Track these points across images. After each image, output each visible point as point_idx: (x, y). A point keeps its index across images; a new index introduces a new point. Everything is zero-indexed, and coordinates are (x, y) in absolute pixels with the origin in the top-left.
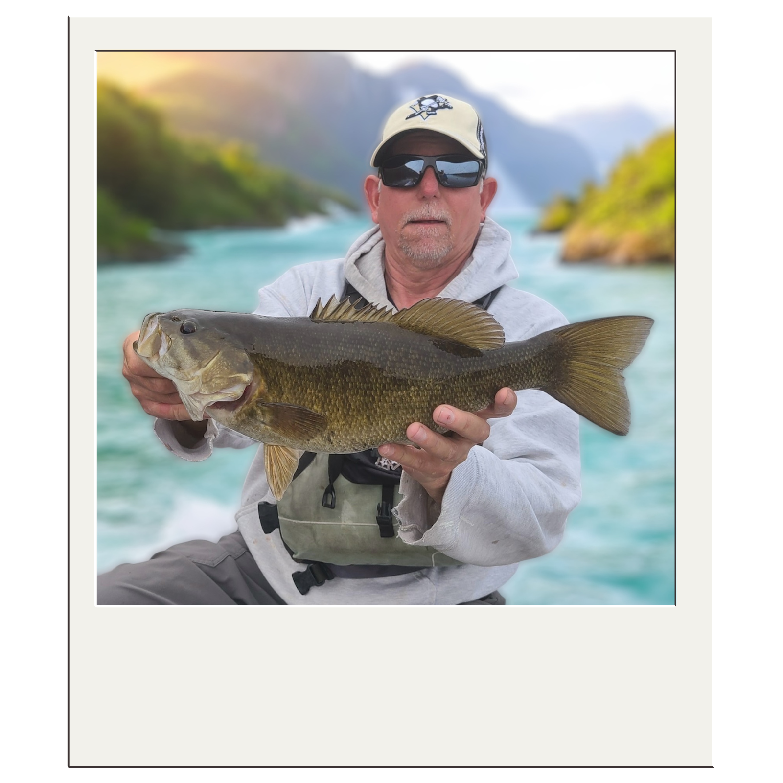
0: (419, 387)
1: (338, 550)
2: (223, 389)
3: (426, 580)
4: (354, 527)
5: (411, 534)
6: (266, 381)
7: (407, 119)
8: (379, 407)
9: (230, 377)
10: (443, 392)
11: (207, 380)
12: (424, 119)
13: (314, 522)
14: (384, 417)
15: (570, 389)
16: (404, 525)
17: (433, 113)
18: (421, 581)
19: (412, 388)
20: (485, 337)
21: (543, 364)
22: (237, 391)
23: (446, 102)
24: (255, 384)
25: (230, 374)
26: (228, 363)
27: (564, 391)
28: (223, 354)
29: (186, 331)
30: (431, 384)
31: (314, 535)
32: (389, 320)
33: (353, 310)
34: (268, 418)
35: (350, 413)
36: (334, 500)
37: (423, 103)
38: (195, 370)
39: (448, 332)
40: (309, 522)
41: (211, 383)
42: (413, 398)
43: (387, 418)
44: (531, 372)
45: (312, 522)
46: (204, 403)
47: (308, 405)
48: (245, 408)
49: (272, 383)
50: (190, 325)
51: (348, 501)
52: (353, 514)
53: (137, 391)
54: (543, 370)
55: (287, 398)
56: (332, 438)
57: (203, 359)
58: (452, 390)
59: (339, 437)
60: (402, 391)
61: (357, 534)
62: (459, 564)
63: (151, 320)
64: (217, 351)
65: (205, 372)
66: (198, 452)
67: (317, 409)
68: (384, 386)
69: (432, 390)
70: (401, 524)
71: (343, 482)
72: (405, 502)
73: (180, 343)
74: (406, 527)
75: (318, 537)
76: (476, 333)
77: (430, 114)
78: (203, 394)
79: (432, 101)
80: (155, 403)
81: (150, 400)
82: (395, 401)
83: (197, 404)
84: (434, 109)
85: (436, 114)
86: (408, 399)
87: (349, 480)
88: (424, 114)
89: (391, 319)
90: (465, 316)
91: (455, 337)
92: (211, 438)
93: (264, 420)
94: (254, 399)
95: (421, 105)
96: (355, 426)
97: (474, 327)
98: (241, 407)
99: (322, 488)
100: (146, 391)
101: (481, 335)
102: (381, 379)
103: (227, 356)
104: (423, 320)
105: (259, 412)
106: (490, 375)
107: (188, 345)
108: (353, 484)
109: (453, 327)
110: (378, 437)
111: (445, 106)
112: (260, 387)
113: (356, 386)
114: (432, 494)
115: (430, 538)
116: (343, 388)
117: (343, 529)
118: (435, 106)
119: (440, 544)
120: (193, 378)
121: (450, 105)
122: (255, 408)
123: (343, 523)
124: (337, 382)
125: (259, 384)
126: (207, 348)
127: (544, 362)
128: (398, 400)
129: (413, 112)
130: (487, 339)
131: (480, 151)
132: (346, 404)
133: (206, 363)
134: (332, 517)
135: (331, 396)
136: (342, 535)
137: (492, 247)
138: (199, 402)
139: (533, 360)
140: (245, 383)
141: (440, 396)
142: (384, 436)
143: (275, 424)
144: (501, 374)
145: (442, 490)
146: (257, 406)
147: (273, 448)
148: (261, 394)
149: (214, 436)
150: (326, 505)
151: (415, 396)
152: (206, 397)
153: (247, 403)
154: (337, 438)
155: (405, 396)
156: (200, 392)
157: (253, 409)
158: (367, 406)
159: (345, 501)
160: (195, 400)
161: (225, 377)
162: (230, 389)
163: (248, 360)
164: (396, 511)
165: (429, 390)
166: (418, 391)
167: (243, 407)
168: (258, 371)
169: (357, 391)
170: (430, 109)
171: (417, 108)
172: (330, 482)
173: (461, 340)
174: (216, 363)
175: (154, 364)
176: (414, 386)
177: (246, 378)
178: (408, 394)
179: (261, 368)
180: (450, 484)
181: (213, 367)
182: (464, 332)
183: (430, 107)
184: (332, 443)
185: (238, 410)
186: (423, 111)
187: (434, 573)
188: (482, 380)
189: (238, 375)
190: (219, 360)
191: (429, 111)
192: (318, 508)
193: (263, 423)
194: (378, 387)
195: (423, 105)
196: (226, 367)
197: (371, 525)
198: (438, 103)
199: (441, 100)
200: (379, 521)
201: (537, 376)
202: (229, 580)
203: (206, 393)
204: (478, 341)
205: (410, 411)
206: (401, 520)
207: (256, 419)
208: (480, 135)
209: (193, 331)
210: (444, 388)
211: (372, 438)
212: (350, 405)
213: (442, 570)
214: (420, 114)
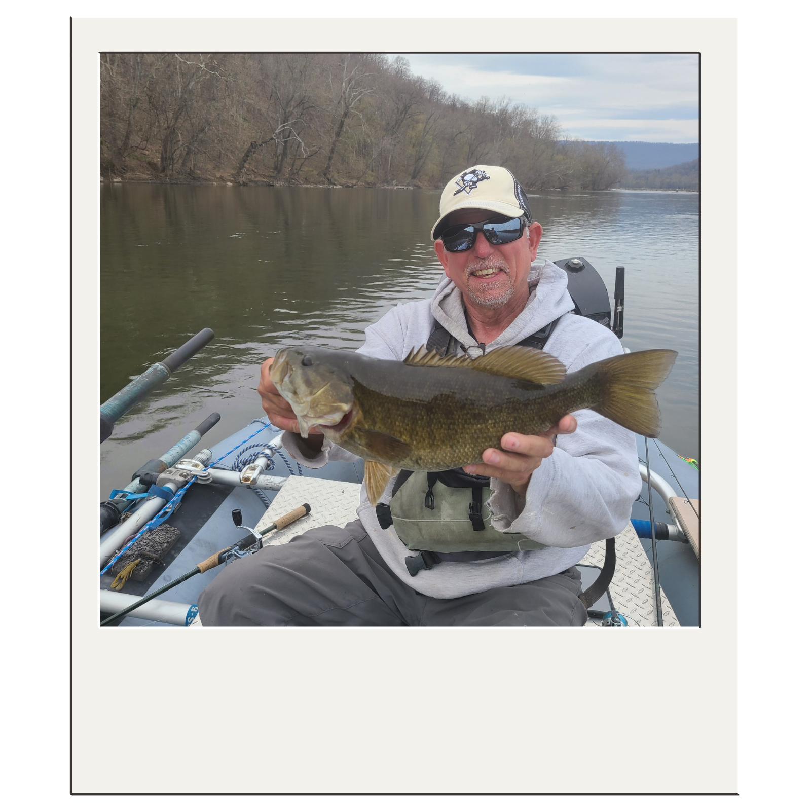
0: (495, 420)
1: (440, 542)
2: (325, 414)
3: (514, 559)
4: (452, 523)
5: (502, 523)
6: (363, 411)
7: (455, 195)
8: (461, 438)
9: (333, 405)
10: (514, 423)
11: (314, 405)
12: (468, 193)
13: (420, 520)
14: (465, 446)
15: (612, 406)
16: (495, 515)
17: (474, 186)
18: (510, 560)
19: (490, 422)
20: (549, 374)
21: (592, 389)
22: (337, 417)
23: (484, 174)
24: (354, 413)
25: (333, 402)
26: (333, 393)
27: (608, 408)
28: (331, 386)
29: (305, 364)
30: (505, 417)
31: (420, 530)
32: (467, 365)
33: (437, 358)
34: (363, 442)
35: (436, 443)
36: (433, 502)
37: (465, 178)
38: (306, 396)
39: (518, 372)
40: (415, 520)
41: (317, 408)
42: (491, 429)
43: (468, 446)
44: (584, 398)
45: (418, 520)
46: (310, 424)
47: (397, 436)
48: (347, 431)
49: (367, 413)
50: (309, 360)
51: (446, 502)
52: (450, 512)
53: (266, 405)
54: (592, 394)
55: (379, 428)
56: (419, 462)
57: (314, 388)
58: (522, 421)
59: (425, 461)
60: (481, 424)
61: (455, 528)
62: (541, 546)
63: (282, 354)
64: (327, 382)
65: (314, 399)
66: (316, 461)
67: (405, 438)
68: (466, 421)
69: (506, 422)
70: (493, 514)
71: (440, 486)
72: (495, 496)
73: (298, 372)
74: (497, 517)
75: (424, 532)
76: (541, 371)
77: (472, 188)
78: (310, 417)
79: (472, 176)
80: (279, 416)
81: (275, 414)
82: (475, 432)
83: (304, 425)
84: (475, 183)
85: (477, 187)
86: (486, 431)
87: (445, 485)
88: (468, 189)
89: (470, 365)
90: (532, 359)
91: (523, 376)
92: (327, 449)
93: (361, 442)
94: (354, 425)
95: (464, 181)
96: (440, 453)
97: (540, 367)
98: (343, 430)
99: (424, 492)
100: (274, 406)
101: (545, 373)
102: (463, 415)
103: (334, 387)
104: (496, 364)
105: (357, 436)
106: (552, 405)
107: (304, 374)
108: (448, 487)
109: (521, 368)
110: (461, 461)
111: (484, 178)
112: (357, 416)
113: (440, 422)
114: (517, 490)
115: (517, 526)
116: (428, 423)
117: (444, 525)
118: (475, 179)
119: (526, 531)
120: (304, 403)
121: (487, 175)
122: (354, 432)
123: (442, 520)
124: (423, 418)
125: (358, 412)
126: (319, 378)
127: (593, 388)
128: (478, 431)
129: (458, 188)
130: (550, 376)
131: (520, 208)
132: (431, 436)
133: (316, 391)
134: (434, 516)
135: (418, 429)
136: (443, 529)
137: (551, 284)
138: (307, 423)
139: (585, 388)
140: (344, 411)
141: (513, 426)
142: (465, 460)
143: (370, 446)
144: (561, 403)
145: (525, 486)
146: (356, 431)
147: (372, 464)
148: (359, 422)
149: (329, 448)
150: (427, 506)
151: (492, 428)
152: (312, 420)
153: (348, 428)
154: (424, 462)
155: (484, 428)
156: (309, 415)
157: (352, 433)
158: (451, 438)
159: (443, 502)
160: (304, 421)
161: (328, 404)
162: (331, 415)
163: (350, 392)
164: (489, 504)
165: (503, 422)
166: (494, 424)
167: (345, 431)
168: (357, 402)
169: (442, 426)
170: (471, 183)
171: (461, 183)
172: (430, 488)
173: (528, 378)
174: (324, 392)
175: (278, 387)
176: (492, 420)
177: (346, 407)
178: (486, 427)
179: (359, 400)
180: (532, 480)
181: (320, 395)
182: (530, 371)
183: (471, 181)
184: (420, 465)
185: (342, 432)
186: (466, 186)
187: (521, 554)
188: (546, 409)
189: (339, 404)
190: (326, 390)
191: (471, 186)
192: (421, 508)
193: (360, 445)
194: (460, 422)
195: (466, 181)
196: (331, 396)
197: (464, 521)
198: (477, 177)
199: (480, 173)
200: (471, 517)
201: (588, 400)
202: (353, 559)
203: (312, 416)
204: (542, 377)
205: (488, 440)
206: (493, 511)
207: (355, 442)
208: (518, 193)
209: (311, 364)
210: (516, 419)
211: (455, 462)
212: (435, 437)
213: (527, 553)
214: (464, 189)
